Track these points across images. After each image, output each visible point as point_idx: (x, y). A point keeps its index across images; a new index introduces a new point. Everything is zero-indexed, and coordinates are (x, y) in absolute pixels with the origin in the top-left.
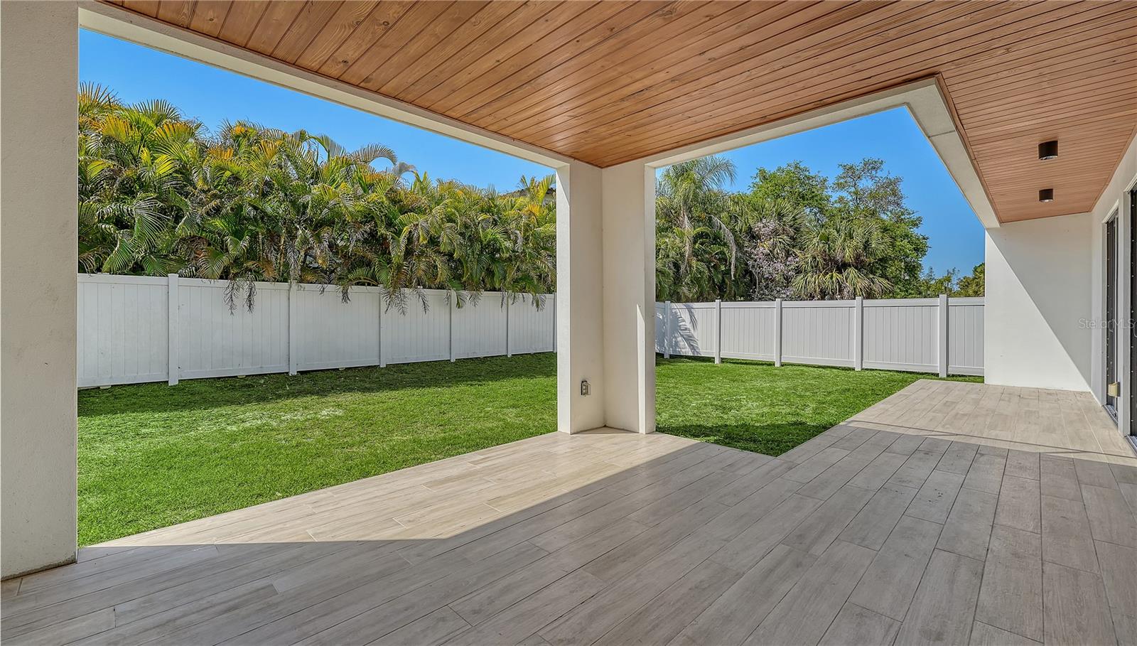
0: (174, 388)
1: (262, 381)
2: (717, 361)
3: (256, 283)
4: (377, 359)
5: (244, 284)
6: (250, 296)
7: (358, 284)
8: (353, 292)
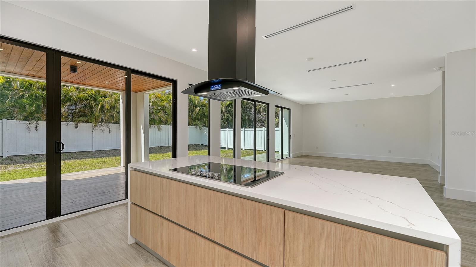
0: (5, 159)
1: (42, 156)
2: (227, 149)
3: (39, 122)
4: (92, 148)
5: (34, 123)
6: (36, 126)
7: (83, 122)
8: (81, 125)
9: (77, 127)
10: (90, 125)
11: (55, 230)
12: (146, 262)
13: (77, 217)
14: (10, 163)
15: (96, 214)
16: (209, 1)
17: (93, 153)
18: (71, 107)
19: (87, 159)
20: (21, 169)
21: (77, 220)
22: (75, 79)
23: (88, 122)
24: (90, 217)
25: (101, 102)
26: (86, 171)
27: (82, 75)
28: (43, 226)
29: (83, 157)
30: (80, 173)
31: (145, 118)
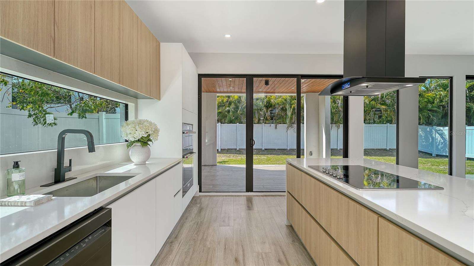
4: (287, 147)
7: (281, 123)
8: (279, 126)
9: (276, 128)
10: (286, 126)
11: (249, 200)
12: (292, 242)
13: (262, 196)
14: (240, 154)
15: (273, 197)
16: (345, 1)
17: (288, 151)
18: (273, 111)
19: (282, 156)
20: (244, 158)
21: (261, 197)
22: (270, 90)
23: (284, 124)
24: (269, 198)
25: (294, 104)
26: (278, 165)
27: (273, 86)
28: (244, 196)
29: (280, 154)
30: (274, 165)
31: (326, 118)
